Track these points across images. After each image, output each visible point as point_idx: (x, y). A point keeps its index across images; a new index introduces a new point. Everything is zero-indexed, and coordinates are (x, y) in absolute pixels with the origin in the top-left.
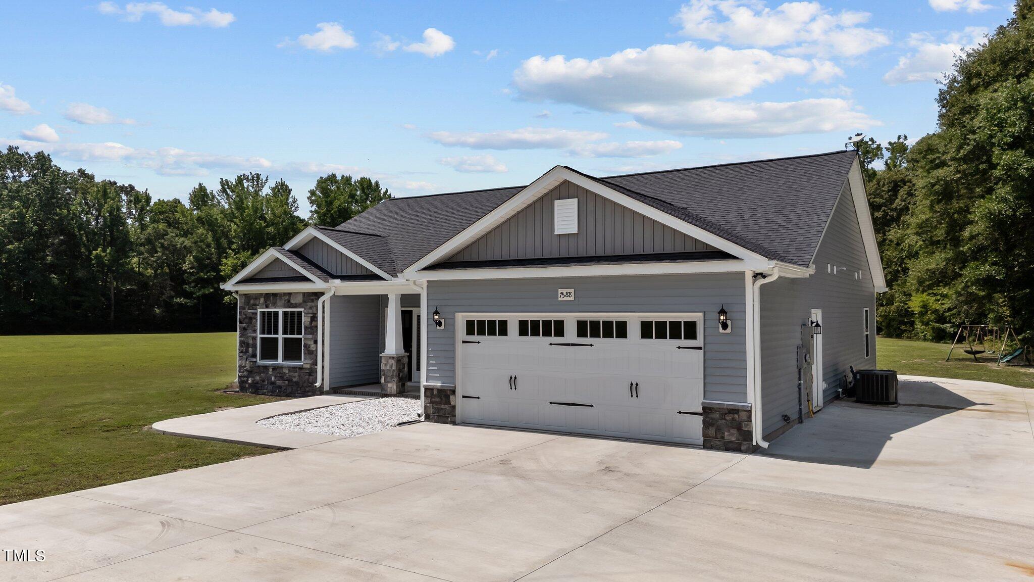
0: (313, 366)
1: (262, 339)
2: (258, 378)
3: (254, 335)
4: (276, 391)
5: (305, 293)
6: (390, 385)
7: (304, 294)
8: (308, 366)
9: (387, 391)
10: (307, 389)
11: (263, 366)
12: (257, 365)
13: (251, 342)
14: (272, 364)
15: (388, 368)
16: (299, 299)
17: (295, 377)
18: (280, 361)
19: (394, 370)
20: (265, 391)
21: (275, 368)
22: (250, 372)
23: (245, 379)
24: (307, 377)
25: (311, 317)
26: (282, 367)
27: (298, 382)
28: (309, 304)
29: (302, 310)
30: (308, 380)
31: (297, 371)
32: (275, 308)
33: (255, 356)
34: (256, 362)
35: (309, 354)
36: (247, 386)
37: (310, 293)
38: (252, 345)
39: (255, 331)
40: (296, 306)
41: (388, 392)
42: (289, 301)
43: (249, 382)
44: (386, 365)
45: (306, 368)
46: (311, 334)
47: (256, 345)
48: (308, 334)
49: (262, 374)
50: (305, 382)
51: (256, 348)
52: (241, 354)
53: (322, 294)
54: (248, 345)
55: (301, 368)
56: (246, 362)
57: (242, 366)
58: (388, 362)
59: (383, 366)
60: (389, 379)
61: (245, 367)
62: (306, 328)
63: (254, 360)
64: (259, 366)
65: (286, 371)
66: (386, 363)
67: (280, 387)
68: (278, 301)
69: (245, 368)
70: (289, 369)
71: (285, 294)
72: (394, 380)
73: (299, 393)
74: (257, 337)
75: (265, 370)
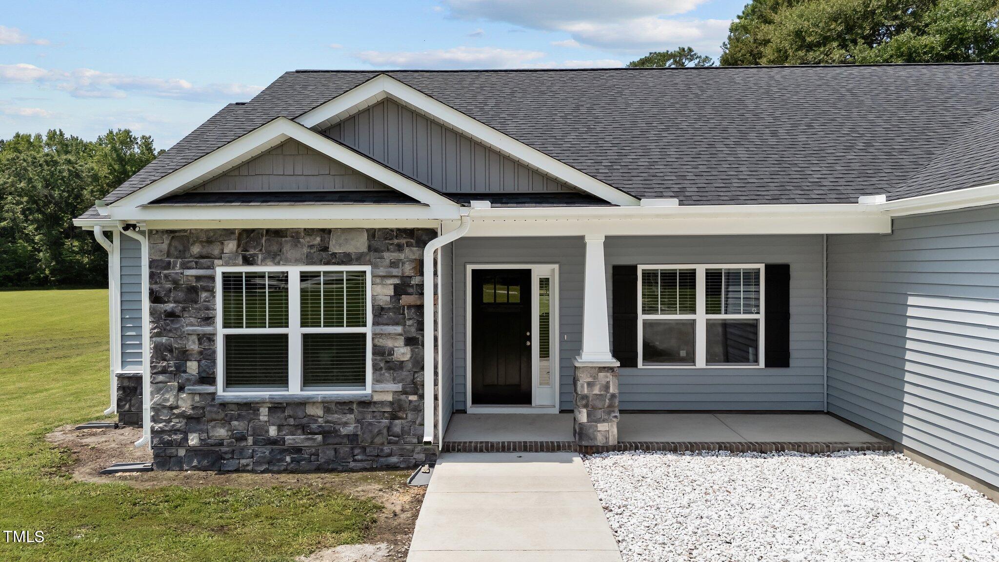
0: (403, 397)
1: (228, 338)
2: (221, 432)
3: (208, 329)
4: (283, 460)
5: (374, 230)
6: (602, 427)
7: (372, 233)
8: (389, 398)
9: (595, 439)
10: (387, 449)
11: (238, 404)
12: (217, 402)
13: (193, 346)
14: (271, 397)
15: (596, 391)
16: (360, 244)
17: (346, 424)
18: (295, 388)
19: (613, 396)
20: (244, 462)
21: (276, 407)
22: (194, 420)
23: (178, 437)
24: (386, 422)
25: (396, 287)
26: (302, 403)
27: (356, 435)
28: (389, 256)
29: (368, 269)
30: (389, 428)
31: (351, 411)
32: (278, 264)
33: (208, 379)
34: (213, 394)
35: (389, 369)
36: (182, 452)
37: (392, 230)
38: (201, 353)
39: (209, 320)
40: (347, 259)
41: (600, 440)
42: (325, 249)
43: (191, 443)
44: (590, 385)
45: (382, 403)
46: (397, 324)
47: (214, 352)
48: (387, 324)
49: (235, 423)
50: (379, 433)
51: (214, 361)
52: (161, 378)
53: (432, 234)
54: (184, 355)
55: (365, 403)
56: (177, 397)
57: (164, 407)
58: (595, 377)
59: (582, 386)
60: (600, 414)
61: (177, 407)
62: (379, 311)
63: (210, 389)
64: (224, 405)
65: (311, 410)
66: (590, 380)
67: (298, 450)
68: (287, 248)
69: (175, 411)
70: (324, 407)
71: (309, 232)
72: (616, 417)
73: (362, 461)
74: (214, 334)
75: (244, 413)
